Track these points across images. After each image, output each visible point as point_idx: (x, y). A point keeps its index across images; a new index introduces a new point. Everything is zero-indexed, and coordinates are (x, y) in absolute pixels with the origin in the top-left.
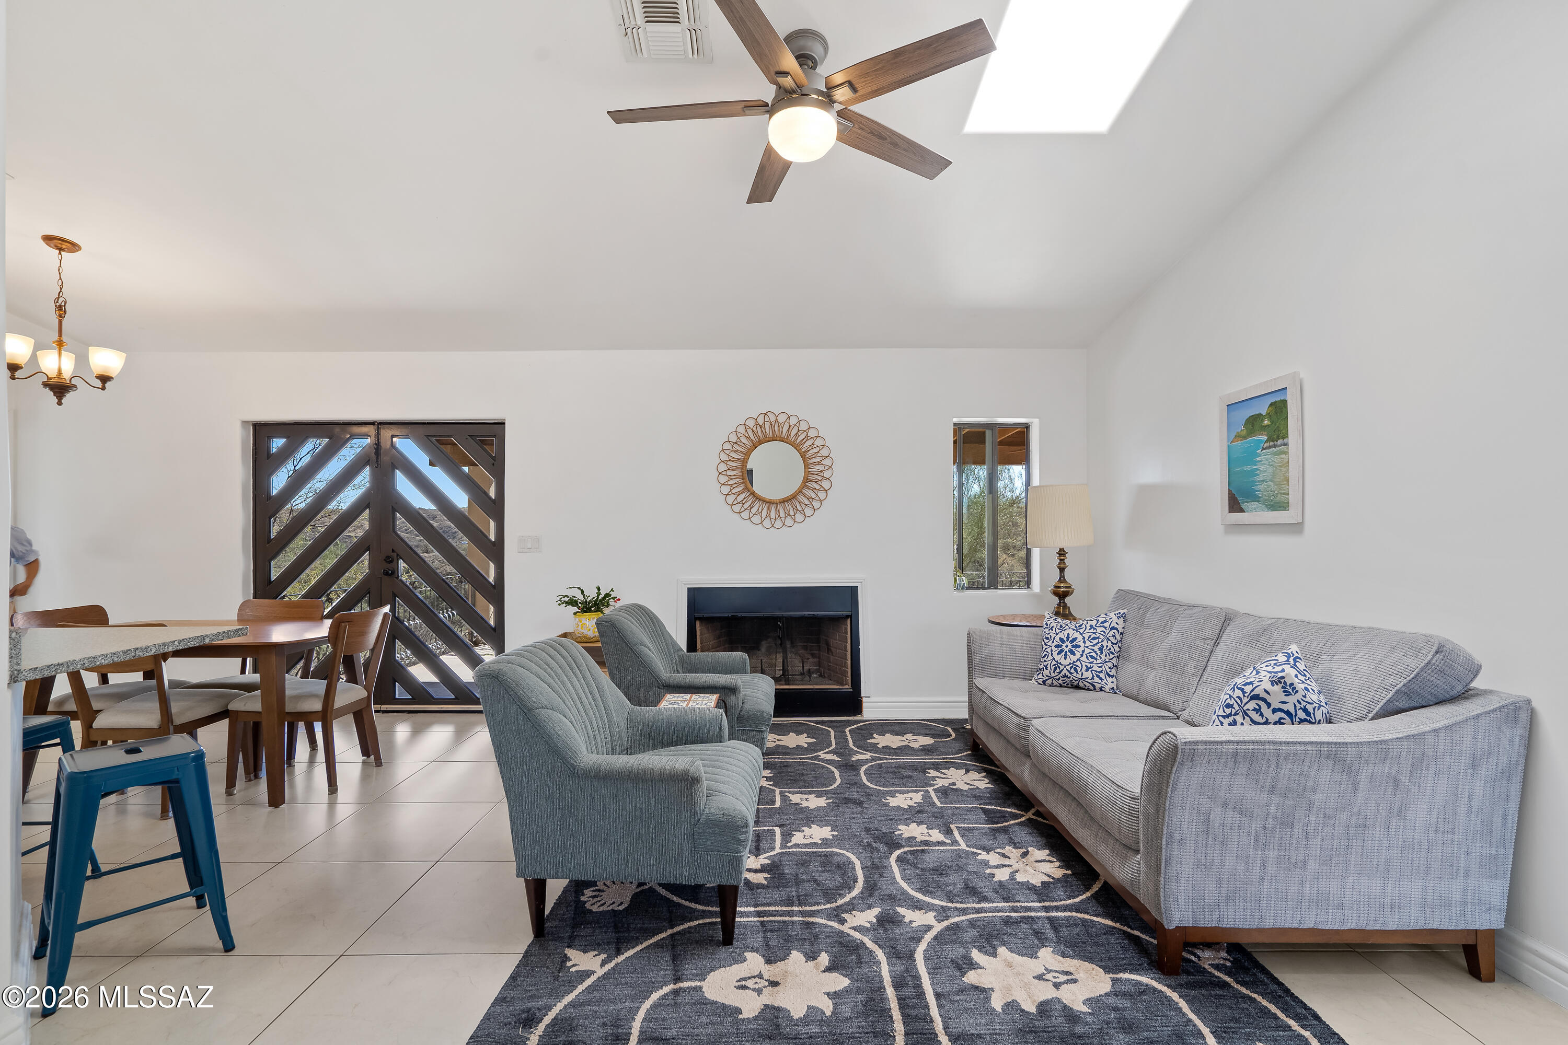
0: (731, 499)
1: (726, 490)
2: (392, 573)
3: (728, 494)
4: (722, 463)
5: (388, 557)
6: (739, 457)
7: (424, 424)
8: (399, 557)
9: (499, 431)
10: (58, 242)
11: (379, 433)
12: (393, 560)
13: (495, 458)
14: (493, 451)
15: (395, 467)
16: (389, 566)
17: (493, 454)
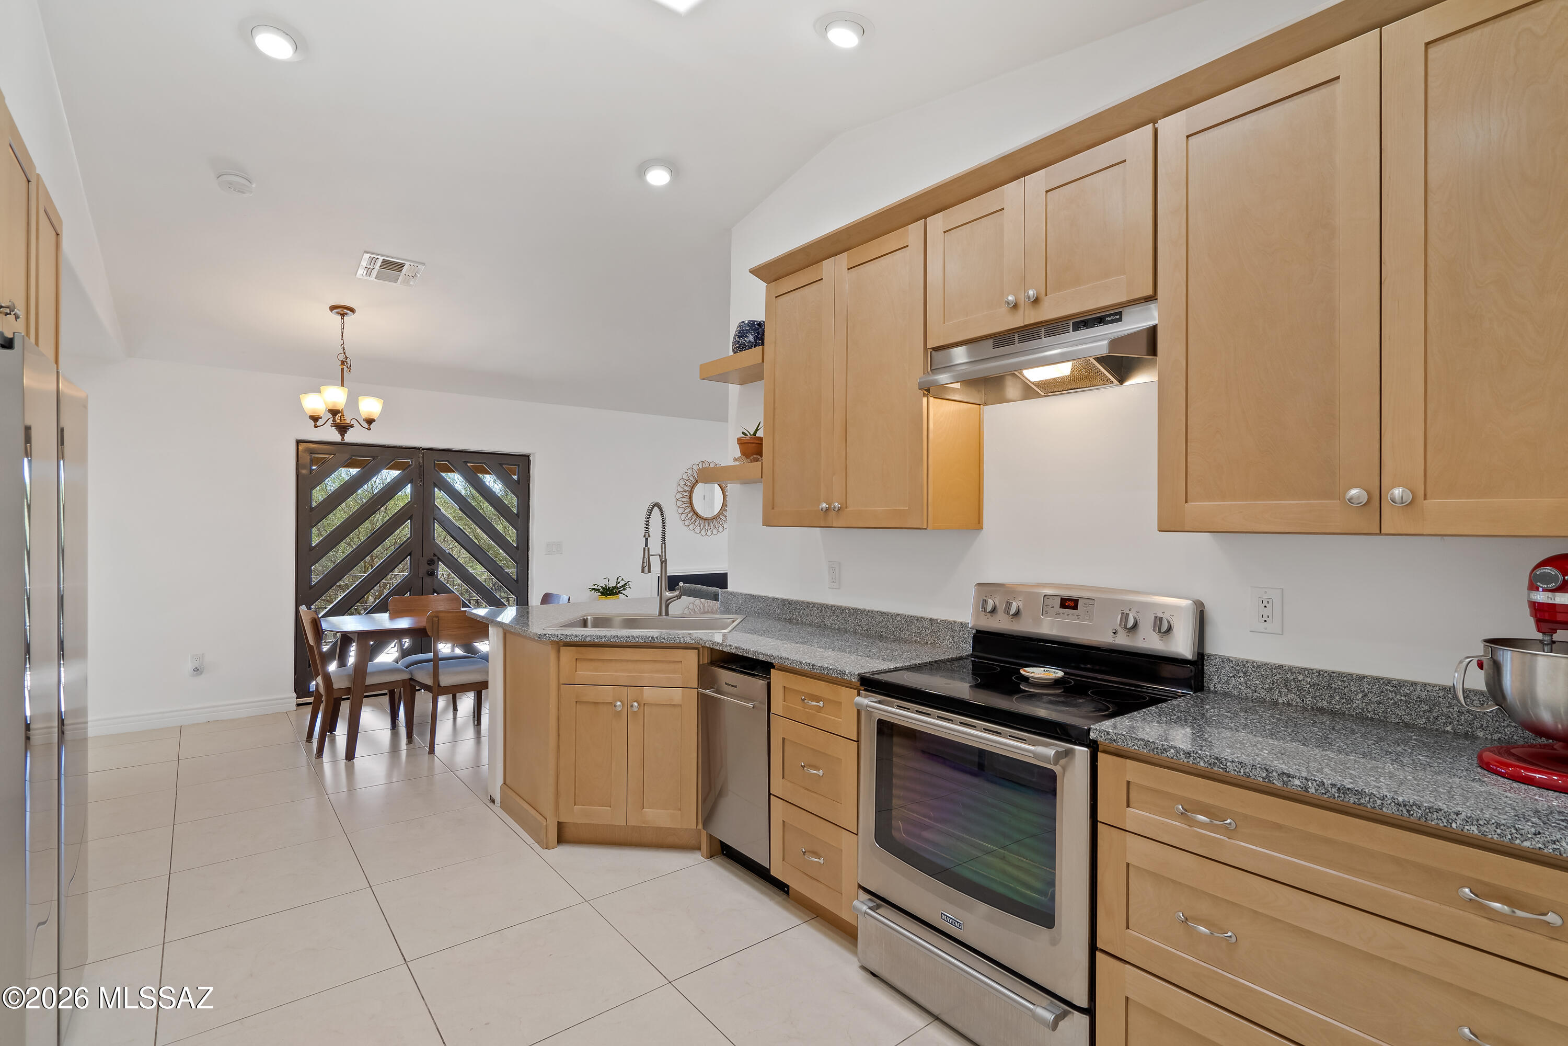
0: (683, 516)
1: (681, 510)
3: (682, 514)
5: (431, 561)
6: (688, 489)
7: (461, 452)
8: (439, 559)
9: (523, 462)
10: (343, 310)
11: (423, 458)
12: (434, 563)
13: (518, 482)
14: (515, 475)
15: (435, 485)
16: (432, 567)
17: (515, 477)
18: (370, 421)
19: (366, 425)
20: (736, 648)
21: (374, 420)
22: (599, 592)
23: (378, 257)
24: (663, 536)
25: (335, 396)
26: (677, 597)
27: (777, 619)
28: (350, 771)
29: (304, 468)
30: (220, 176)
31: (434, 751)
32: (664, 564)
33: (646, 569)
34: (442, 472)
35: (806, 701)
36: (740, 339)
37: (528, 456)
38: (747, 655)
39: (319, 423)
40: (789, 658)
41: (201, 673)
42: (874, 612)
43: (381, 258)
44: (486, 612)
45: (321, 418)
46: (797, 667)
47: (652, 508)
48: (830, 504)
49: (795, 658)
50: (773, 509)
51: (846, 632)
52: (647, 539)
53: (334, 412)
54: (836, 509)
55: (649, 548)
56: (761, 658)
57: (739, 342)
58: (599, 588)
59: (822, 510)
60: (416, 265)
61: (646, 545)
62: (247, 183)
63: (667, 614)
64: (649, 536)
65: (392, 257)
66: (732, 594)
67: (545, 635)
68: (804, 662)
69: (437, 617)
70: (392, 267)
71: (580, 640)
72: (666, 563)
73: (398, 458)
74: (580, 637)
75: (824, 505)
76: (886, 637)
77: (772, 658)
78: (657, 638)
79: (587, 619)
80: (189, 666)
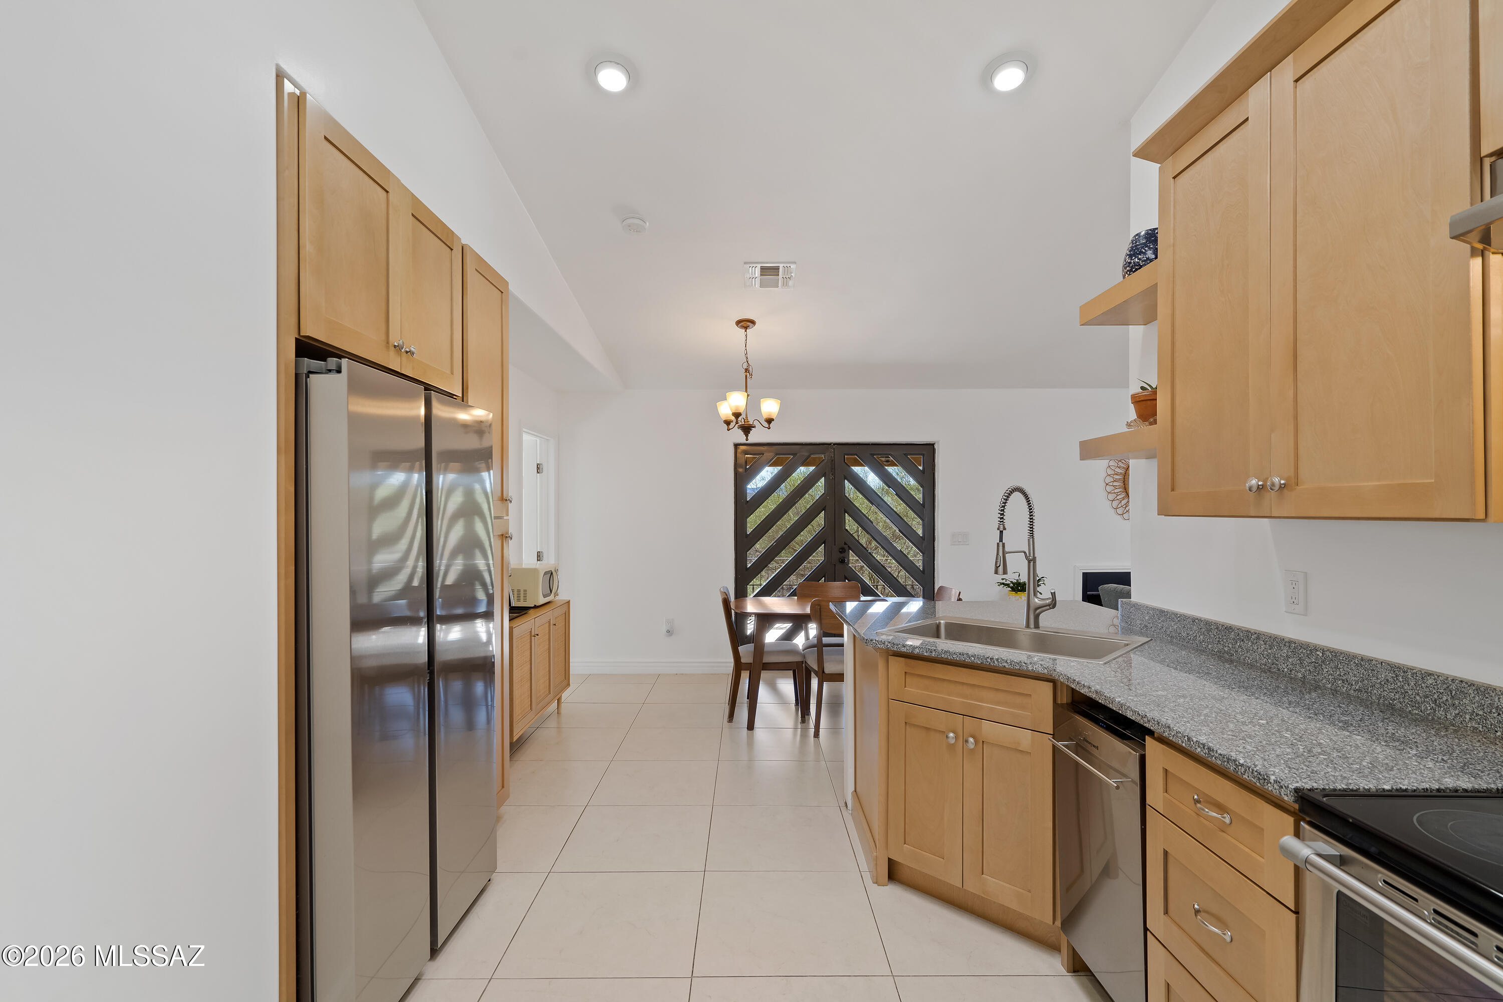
0: (1115, 504)
1: (1111, 497)
2: (843, 561)
3: (1114, 500)
4: (1108, 477)
5: (843, 548)
6: (1122, 471)
7: (868, 444)
8: (850, 548)
9: (928, 451)
10: (745, 324)
11: (834, 452)
12: (845, 551)
13: (923, 472)
14: (920, 466)
15: (845, 478)
16: (842, 555)
17: (921, 468)
18: (769, 421)
19: (766, 425)
20: (1097, 692)
21: (773, 420)
22: (1009, 587)
23: (756, 265)
24: (1031, 528)
25: (736, 401)
26: (1049, 605)
27: (1199, 650)
28: (751, 742)
29: (741, 467)
30: (625, 219)
31: (818, 735)
32: (1032, 563)
33: (1001, 569)
34: (853, 466)
35: (1199, 805)
36: (1131, 259)
37: (933, 445)
38: (1111, 706)
39: (731, 427)
40: (1171, 726)
41: (671, 635)
42: (1374, 662)
43: (759, 266)
44: (855, 605)
45: (732, 422)
46: (1184, 745)
47: (1009, 494)
48: (1265, 481)
49: (1182, 729)
50: (1173, 490)
51: (1317, 688)
52: (1001, 532)
53: (737, 415)
54: (1277, 488)
55: (1004, 545)
56: (1129, 715)
57: (1130, 263)
58: (1008, 582)
59: (1250, 490)
60: (788, 265)
61: (1001, 540)
62: (641, 223)
63: (1037, 626)
64: (1005, 529)
65: (767, 263)
66: (1137, 606)
67: (872, 640)
68: (1195, 739)
69: (819, 605)
70: (769, 271)
71: (908, 652)
72: (1035, 563)
73: (812, 454)
74: (908, 648)
75: (1254, 482)
76: (1401, 710)
77: (1146, 719)
78: (997, 660)
79: (940, 623)
80: (664, 630)
